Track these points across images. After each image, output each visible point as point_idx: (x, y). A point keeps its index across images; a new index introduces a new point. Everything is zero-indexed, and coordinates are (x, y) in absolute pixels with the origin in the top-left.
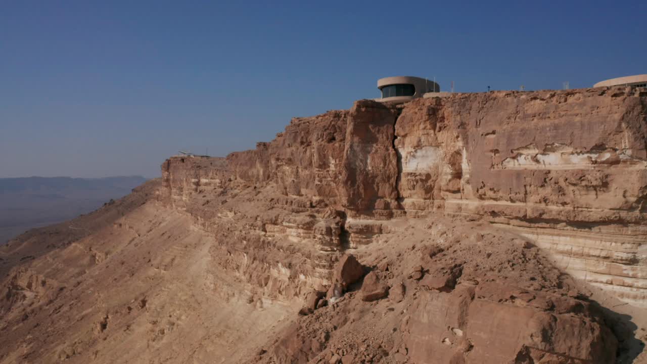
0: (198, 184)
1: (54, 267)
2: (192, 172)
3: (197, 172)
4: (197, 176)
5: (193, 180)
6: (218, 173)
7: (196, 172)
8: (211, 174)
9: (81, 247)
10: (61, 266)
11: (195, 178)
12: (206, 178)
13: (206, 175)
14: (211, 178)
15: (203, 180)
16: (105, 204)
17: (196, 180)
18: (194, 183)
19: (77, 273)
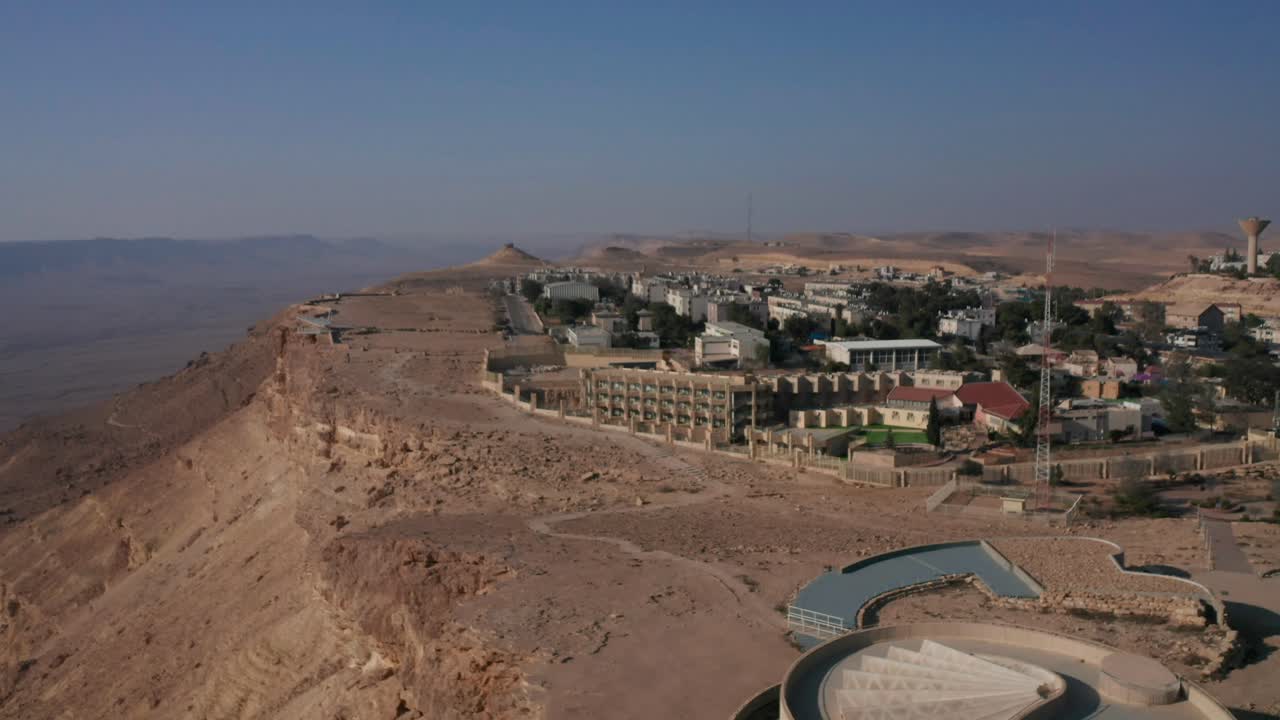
0: (330, 437)
1: (37, 565)
2: (317, 406)
3: (328, 405)
4: (327, 418)
5: (320, 427)
6: (377, 420)
7: (324, 408)
8: (360, 419)
9: (102, 514)
10: (54, 563)
11: (324, 422)
12: (349, 427)
13: (351, 422)
14: (363, 431)
15: (344, 432)
16: (190, 364)
17: (327, 428)
18: (322, 435)
19: (84, 592)
